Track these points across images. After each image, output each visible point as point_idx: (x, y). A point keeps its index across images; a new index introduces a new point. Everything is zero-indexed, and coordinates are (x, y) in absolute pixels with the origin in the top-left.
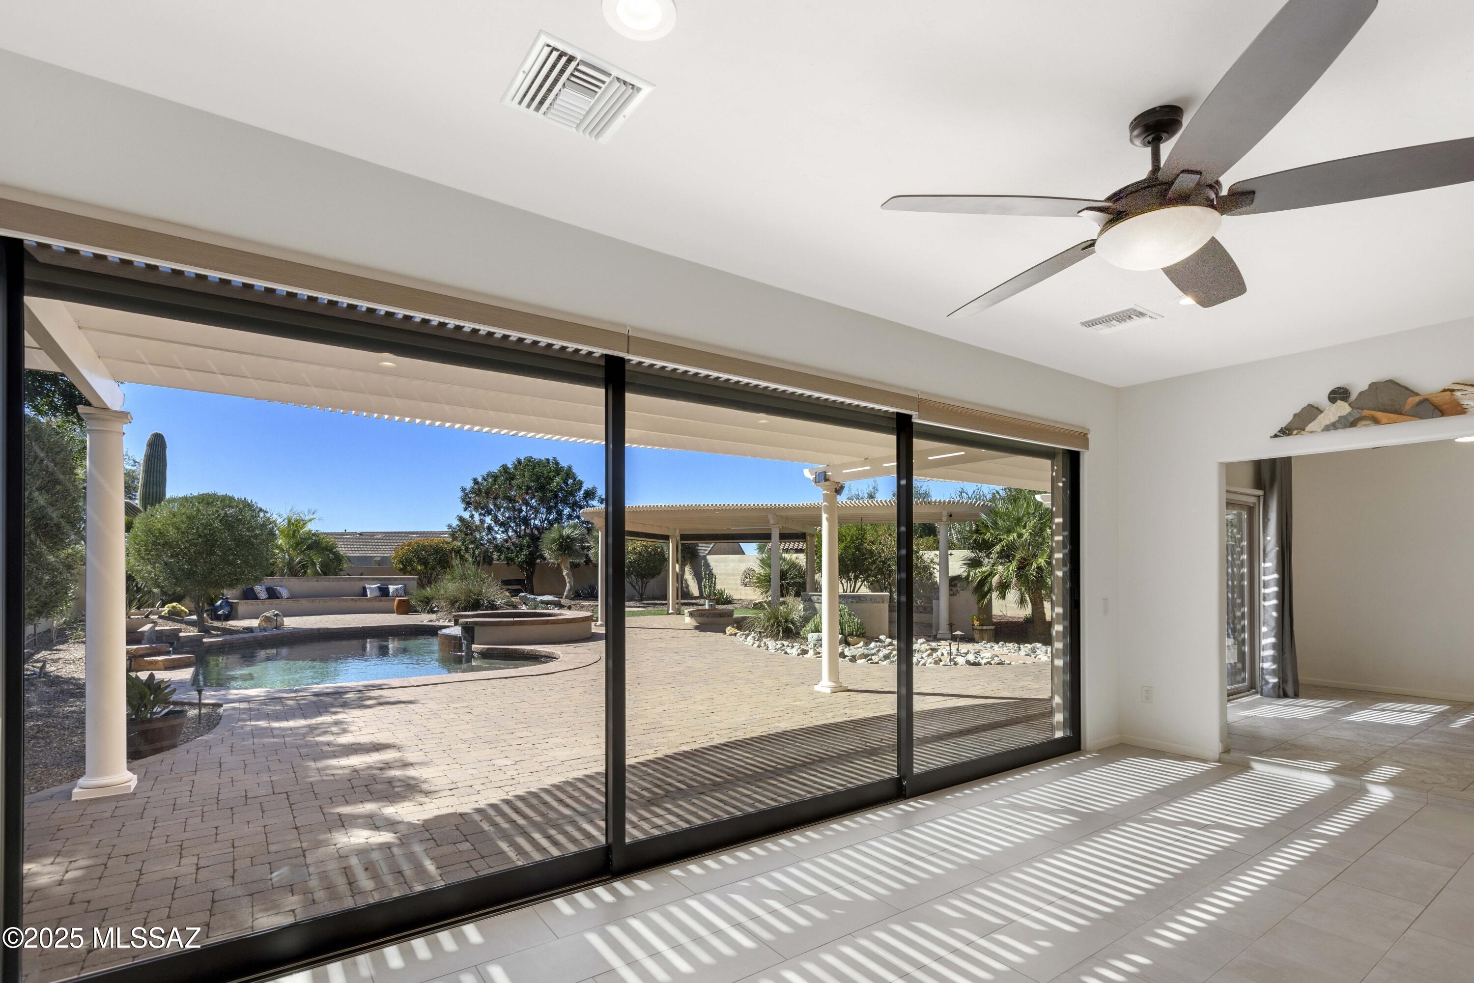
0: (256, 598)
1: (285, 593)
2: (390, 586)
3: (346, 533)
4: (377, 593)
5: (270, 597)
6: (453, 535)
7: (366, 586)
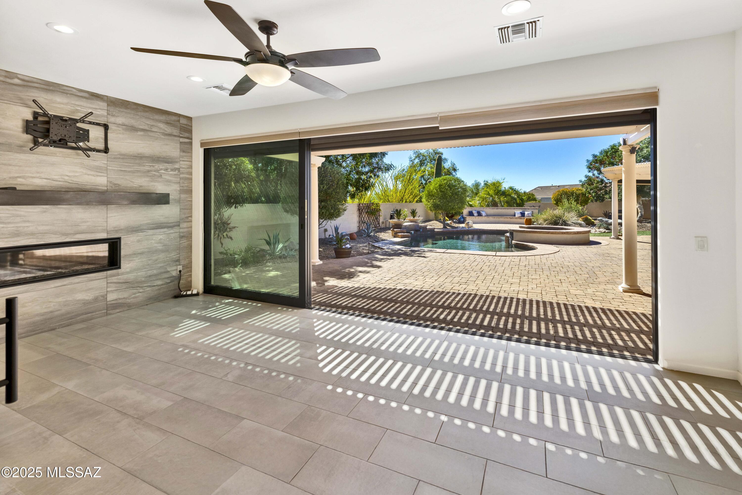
0: (474, 216)
1: (484, 214)
2: (525, 212)
3: (552, 186)
4: (520, 215)
5: (478, 216)
6: (583, 185)
7: (516, 212)
